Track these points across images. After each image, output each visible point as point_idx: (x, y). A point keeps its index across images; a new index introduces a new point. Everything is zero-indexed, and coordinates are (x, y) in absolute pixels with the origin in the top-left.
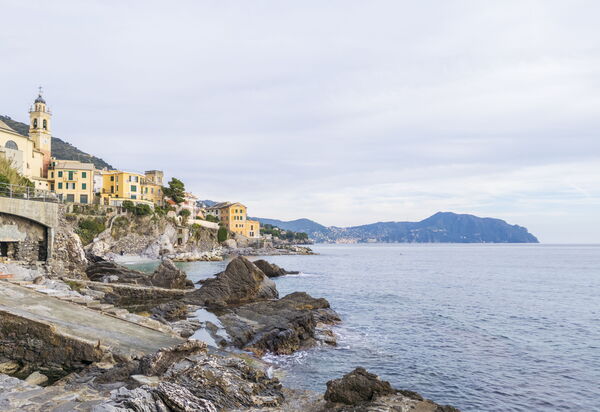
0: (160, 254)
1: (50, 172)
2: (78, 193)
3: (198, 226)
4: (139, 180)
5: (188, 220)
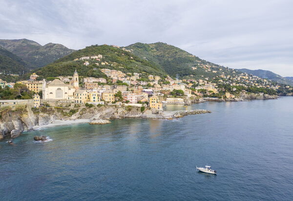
3: (130, 106)
4: (97, 95)
5: (126, 105)
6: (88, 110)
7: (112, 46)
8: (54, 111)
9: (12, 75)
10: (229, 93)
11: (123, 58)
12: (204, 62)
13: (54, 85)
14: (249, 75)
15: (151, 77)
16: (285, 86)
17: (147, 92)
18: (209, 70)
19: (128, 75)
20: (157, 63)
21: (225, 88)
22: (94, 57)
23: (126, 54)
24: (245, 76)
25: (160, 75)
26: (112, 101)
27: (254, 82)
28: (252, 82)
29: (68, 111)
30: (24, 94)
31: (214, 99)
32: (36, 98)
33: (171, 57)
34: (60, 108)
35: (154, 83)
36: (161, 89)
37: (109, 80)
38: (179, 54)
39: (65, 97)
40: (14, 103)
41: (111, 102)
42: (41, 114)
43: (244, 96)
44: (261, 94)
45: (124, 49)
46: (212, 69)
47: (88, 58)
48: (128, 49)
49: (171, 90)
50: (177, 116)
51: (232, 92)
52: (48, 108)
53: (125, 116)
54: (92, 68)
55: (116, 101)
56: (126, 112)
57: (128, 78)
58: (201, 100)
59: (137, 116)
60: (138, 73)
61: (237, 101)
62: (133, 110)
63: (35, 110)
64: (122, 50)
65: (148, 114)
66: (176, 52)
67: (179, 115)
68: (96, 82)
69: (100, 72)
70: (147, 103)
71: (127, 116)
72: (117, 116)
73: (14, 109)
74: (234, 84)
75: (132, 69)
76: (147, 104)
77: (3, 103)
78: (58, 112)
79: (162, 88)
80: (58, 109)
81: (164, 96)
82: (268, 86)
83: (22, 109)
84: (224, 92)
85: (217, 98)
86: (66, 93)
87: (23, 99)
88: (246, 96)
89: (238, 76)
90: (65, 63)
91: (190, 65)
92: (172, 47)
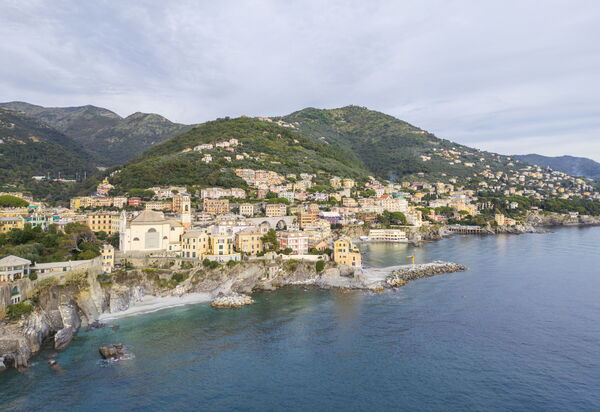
3: (295, 261)
4: (226, 241)
5: (285, 257)
6: (208, 274)
7: (256, 119)
8: (140, 278)
9: (64, 180)
10: (503, 216)
11: (280, 143)
12: (446, 144)
13: (142, 223)
14: (544, 171)
15: (335, 181)
17: (329, 219)
18: (457, 161)
19: (289, 179)
20: (346, 148)
21: (494, 201)
22: (222, 145)
23: (286, 133)
24: (534, 171)
25: (354, 176)
26: (256, 249)
27: (555, 185)
28: (551, 186)
29: (168, 278)
30: (85, 244)
31: (470, 228)
32: (106, 253)
33: (377, 135)
34: (152, 271)
35: (343, 193)
36: (356, 210)
37: (252, 192)
38: (392, 128)
39: (163, 245)
40: (65, 269)
41: (255, 252)
42: (116, 286)
43: (536, 220)
44: (574, 215)
45: (279, 123)
46: (465, 158)
47: (210, 146)
48: (288, 122)
49: (379, 210)
50: (393, 283)
51: (509, 213)
52: (129, 272)
53: (283, 282)
54: (217, 168)
55: (265, 251)
56: (286, 274)
57: (289, 186)
58: (442, 231)
59: (308, 282)
60: (310, 173)
61: (521, 232)
62: (301, 268)
63: (104, 279)
64: (278, 127)
65: (331, 277)
66: (386, 125)
67: (398, 280)
68: (225, 197)
69: (233, 175)
70: (329, 252)
71: (287, 282)
72: (267, 284)
73: (62, 282)
74: (513, 190)
75: (297, 165)
76: (329, 255)
77: (43, 271)
78: (149, 278)
79: (359, 206)
80: (148, 272)
81: (364, 226)
82: (588, 194)
83: (78, 282)
84: (493, 212)
85: (478, 227)
86: (165, 238)
87: (82, 259)
88: (541, 218)
89: (521, 173)
90: (164, 159)
91: (415, 151)
92: (379, 115)
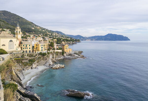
0: (49, 65)
1: (21, 45)
2: (28, 50)
10: (64, 42)
13: (6, 37)
16: (72, 38)
29: (26, 61)
38: (21, 19)
44: (71, 42)
46: (42, 29)
62: (59, 54)
86: (15, 45)
89: (54, 34)
91: (30, 26)
